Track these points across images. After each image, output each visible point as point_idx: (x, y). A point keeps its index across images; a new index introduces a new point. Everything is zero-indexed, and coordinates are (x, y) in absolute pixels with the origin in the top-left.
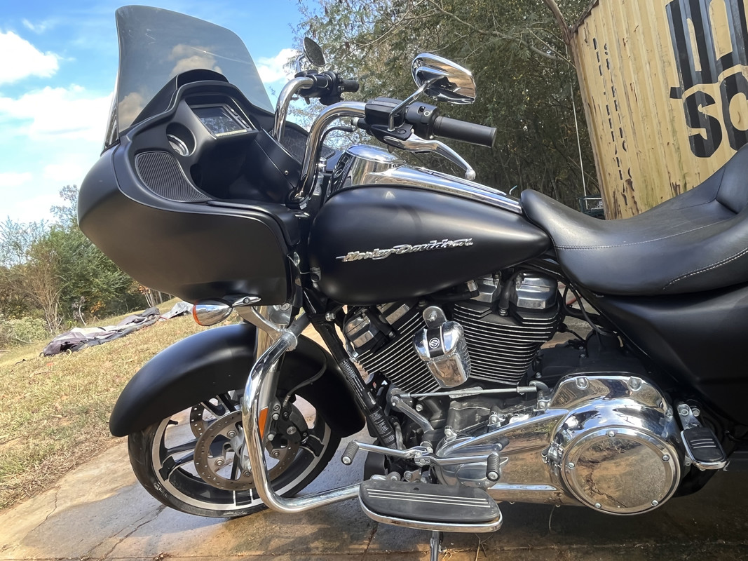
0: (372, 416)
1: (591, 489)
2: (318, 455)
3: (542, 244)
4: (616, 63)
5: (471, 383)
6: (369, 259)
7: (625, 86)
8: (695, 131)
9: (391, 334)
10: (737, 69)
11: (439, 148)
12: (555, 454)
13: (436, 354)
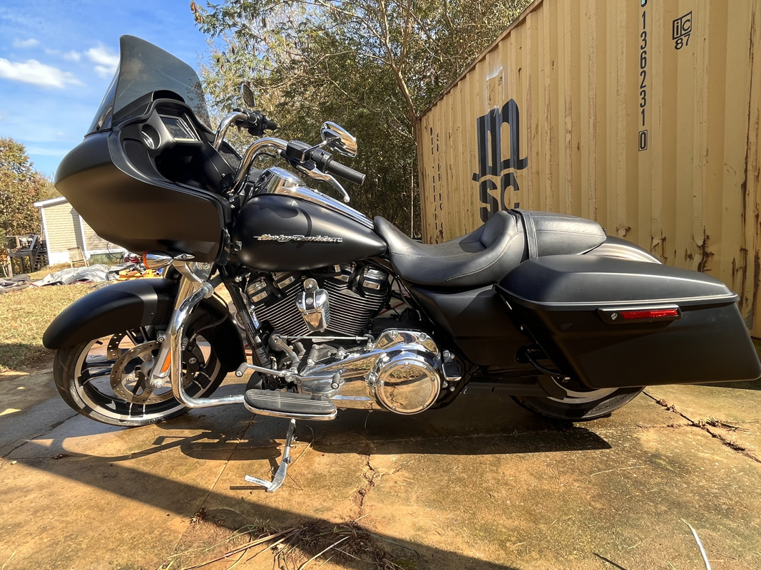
0: (257, 350)
1: (392, 400)
2: (204, 388)
3: (383, 249)
4: (442, 148)
5: (327, 333)
6: (276, 241)
7: (446, 165)
8: (484, 205)
9: (279, 296)
10: (511, 170)
11: (331, 180)
12: (374, 379)
13: (310, 307)
